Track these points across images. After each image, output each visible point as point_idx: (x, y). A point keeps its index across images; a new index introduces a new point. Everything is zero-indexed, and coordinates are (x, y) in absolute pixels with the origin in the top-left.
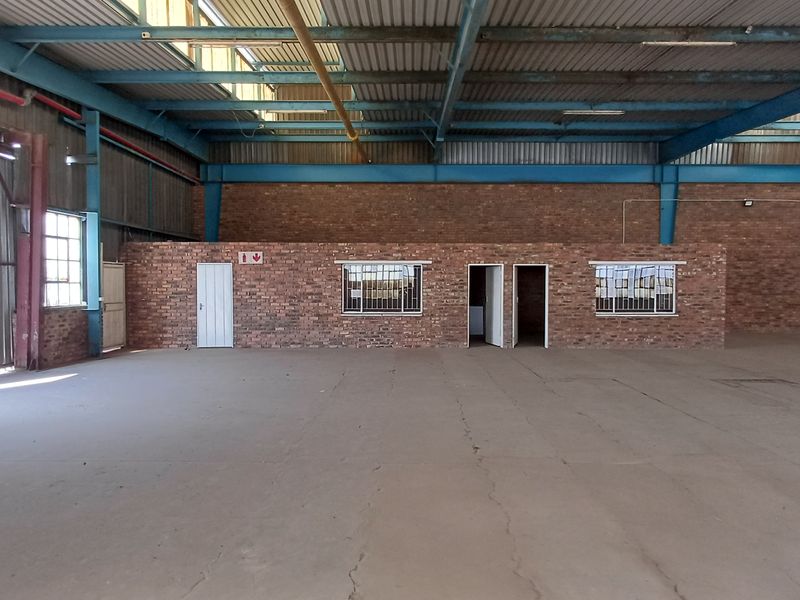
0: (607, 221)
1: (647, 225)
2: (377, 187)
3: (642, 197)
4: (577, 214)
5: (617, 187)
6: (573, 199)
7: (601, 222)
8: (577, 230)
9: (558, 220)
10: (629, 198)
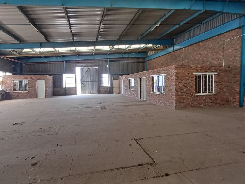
0: (217, 53)
1: (235, 51)
2: (163, 56)
3: (233, 37)
4: (207, 53)
5: (222, 36)
6: (205, 46)
7: (215, 54)
8: (206, 59)
9: (200, 56)
10: (227, 39)
